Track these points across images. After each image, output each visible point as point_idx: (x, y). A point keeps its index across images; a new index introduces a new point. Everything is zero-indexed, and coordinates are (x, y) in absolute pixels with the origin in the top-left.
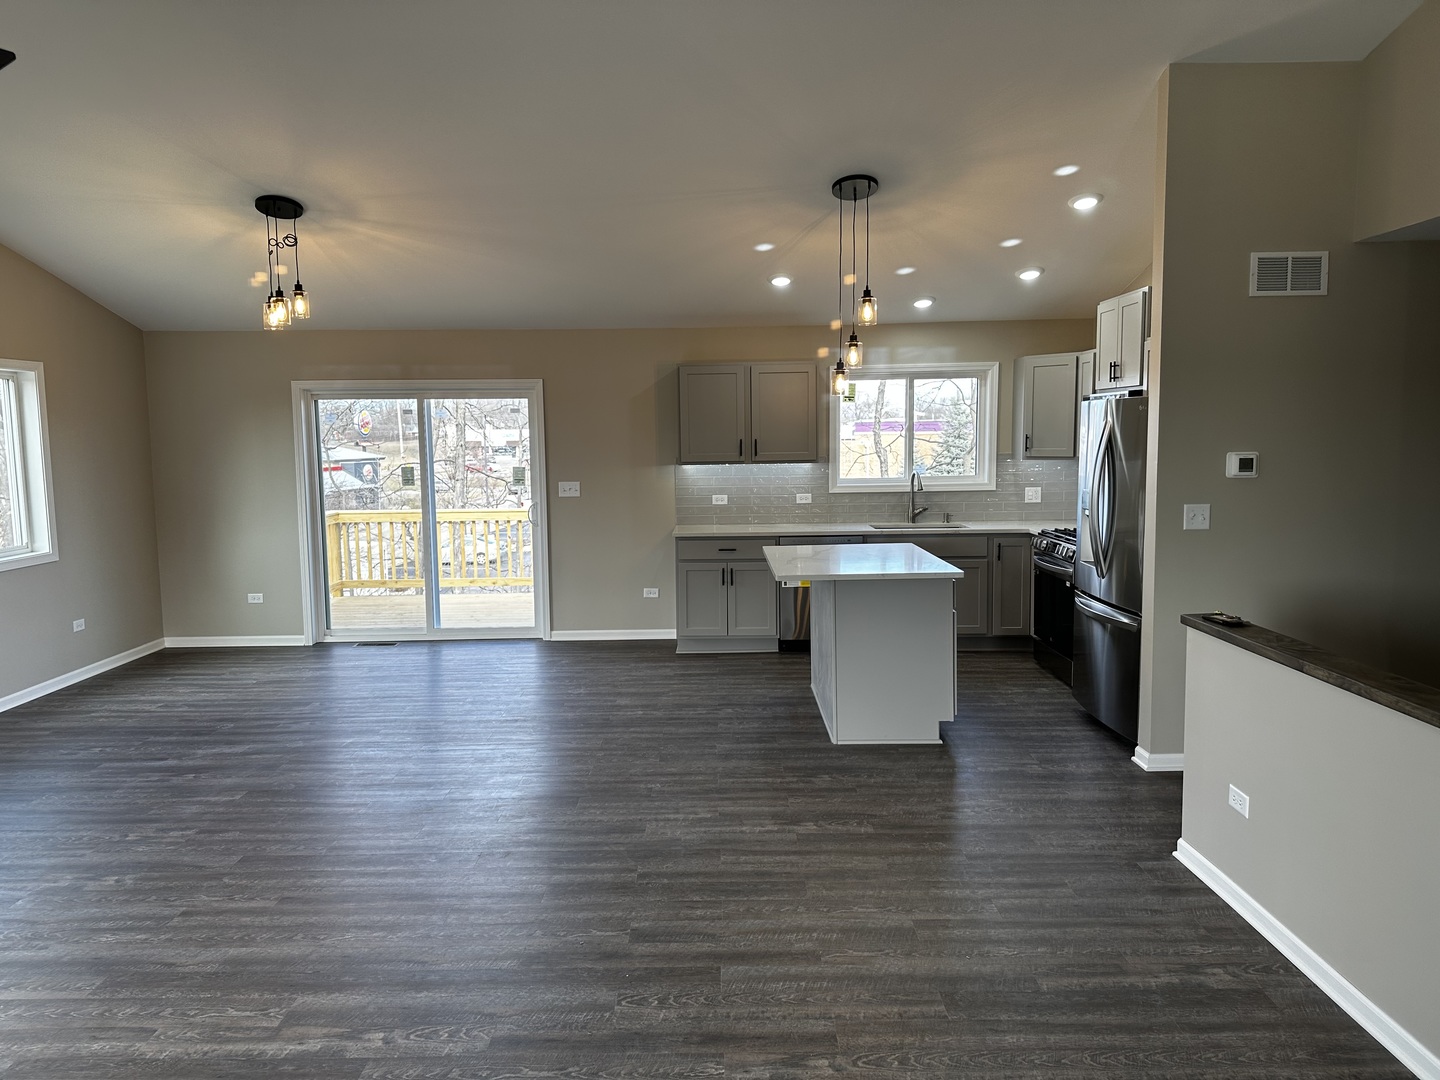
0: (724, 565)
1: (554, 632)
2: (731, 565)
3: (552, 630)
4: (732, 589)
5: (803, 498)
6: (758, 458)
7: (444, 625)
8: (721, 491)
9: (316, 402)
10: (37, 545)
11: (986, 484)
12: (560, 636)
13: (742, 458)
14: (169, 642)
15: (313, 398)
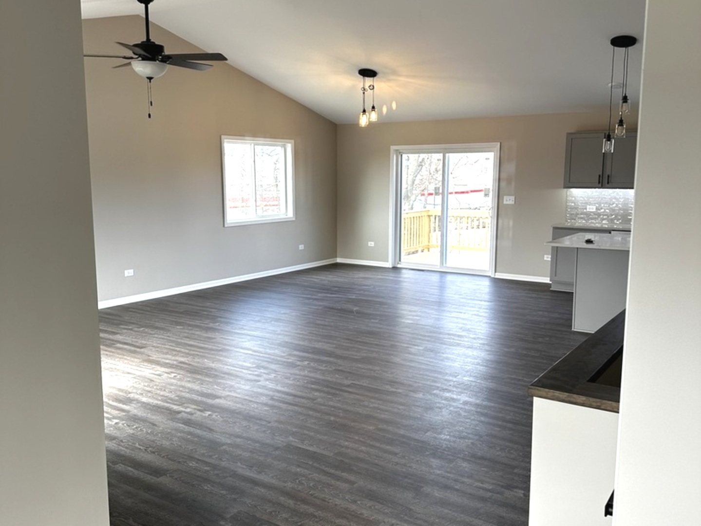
1: (496, 274)
3: (495, 272)
6: (609, 186)
7: (448, 265)
8: (592, 204)
9: (402, 155)
10: (288, 213)
12: (500, 276)
13: (600, 185)
14: (339, 260)
15: (400, 153)
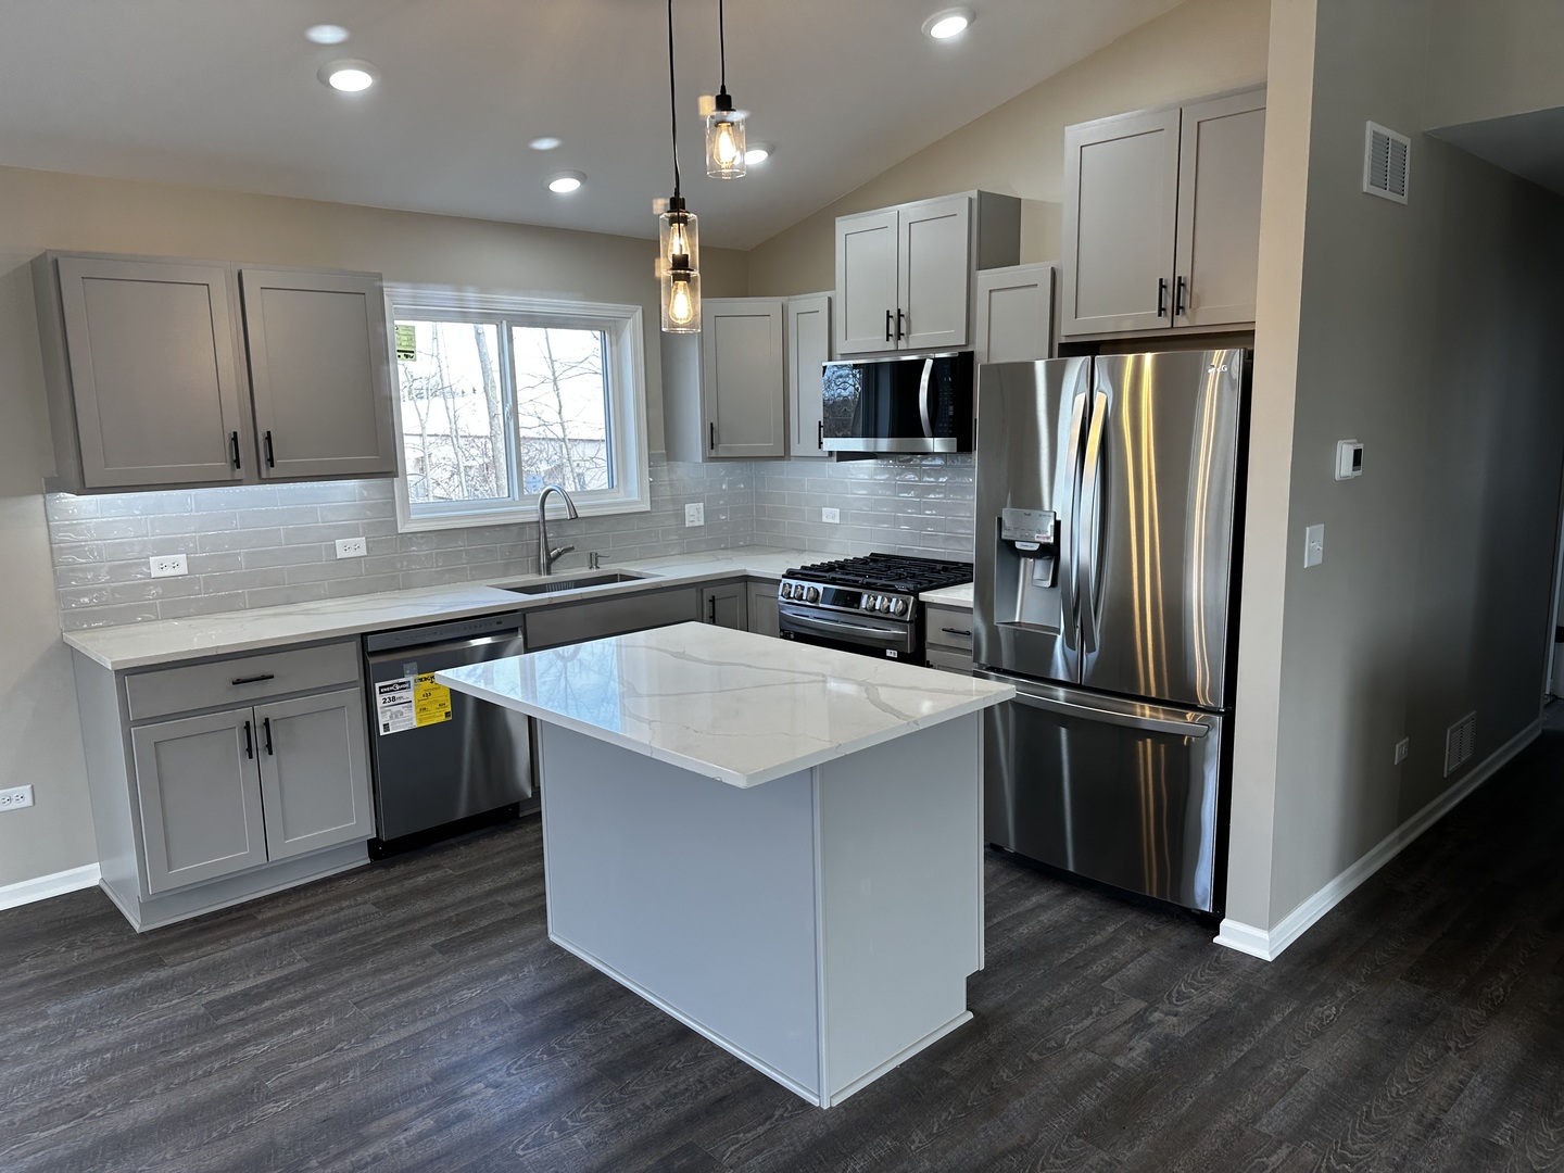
0: (244, 714)
2: (262, 711)
4: (269, 764)
5: (351, 547)
6: (274, 472)
8: (165, 548)
11: (634, 503)
13: (239, 474)
